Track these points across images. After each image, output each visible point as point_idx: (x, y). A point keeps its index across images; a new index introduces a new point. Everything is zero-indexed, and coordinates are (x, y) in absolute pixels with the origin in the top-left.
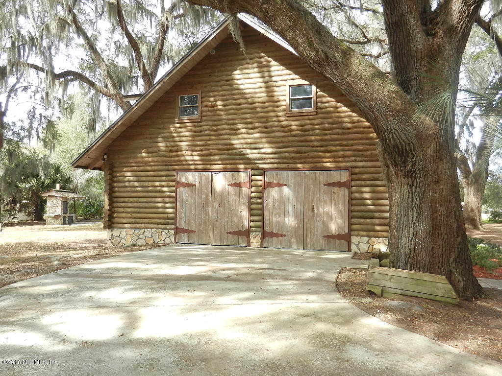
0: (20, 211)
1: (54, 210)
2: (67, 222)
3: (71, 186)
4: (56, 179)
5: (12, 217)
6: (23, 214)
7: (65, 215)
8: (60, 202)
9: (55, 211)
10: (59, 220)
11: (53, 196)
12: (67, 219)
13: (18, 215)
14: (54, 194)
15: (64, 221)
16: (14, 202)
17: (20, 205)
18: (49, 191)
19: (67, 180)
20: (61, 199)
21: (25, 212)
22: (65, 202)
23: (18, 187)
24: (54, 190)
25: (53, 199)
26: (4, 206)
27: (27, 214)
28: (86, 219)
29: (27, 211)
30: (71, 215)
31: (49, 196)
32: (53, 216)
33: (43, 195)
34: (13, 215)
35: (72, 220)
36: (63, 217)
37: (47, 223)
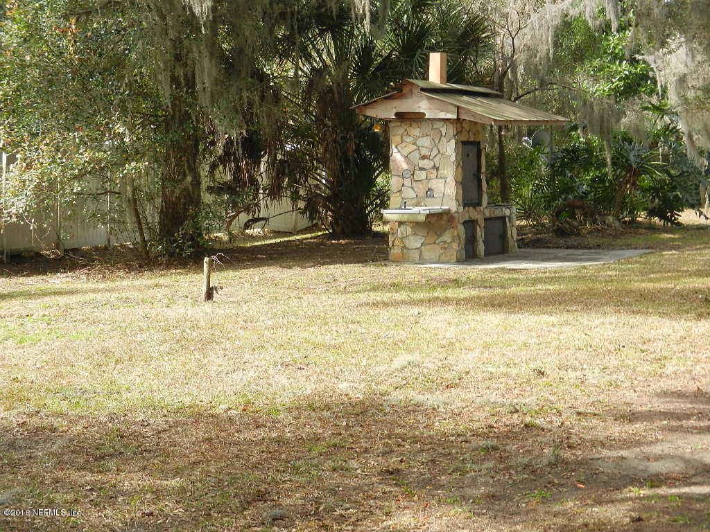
0: (275, 192)
1: (421, 188)
2: (481, 247)
3: (485, 64)
4: (423, 32)
5: (244, 217)
6: (286, 203)
7: (474, 214)
8: (450, 148)
9: (429, 193)
10: (447, 237)
11: (417, 118)
12: (480, 234)
13: (267, 207)
14: (422, 105)
15: (471, 241)
16: (252, 147)
17: (272, 163)
18: (399, 93)
19: (465, 34)
20: (451, 130)
21: (295, 197)
22: (470, 148)
23: (263, 77)
24: (421, 84)
25: (416, 132)
26: (213, 167)
27: (302, 204)
28: (561, 232)
29: (302, 192)
30: (498, 213)
31: (401, 117)
32: (422, 218)
33: (371, 112)
34: (247, 209)
35: (504, 236)
36: (465, 223)
37: (395, 251)
